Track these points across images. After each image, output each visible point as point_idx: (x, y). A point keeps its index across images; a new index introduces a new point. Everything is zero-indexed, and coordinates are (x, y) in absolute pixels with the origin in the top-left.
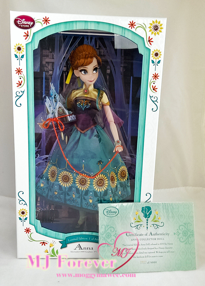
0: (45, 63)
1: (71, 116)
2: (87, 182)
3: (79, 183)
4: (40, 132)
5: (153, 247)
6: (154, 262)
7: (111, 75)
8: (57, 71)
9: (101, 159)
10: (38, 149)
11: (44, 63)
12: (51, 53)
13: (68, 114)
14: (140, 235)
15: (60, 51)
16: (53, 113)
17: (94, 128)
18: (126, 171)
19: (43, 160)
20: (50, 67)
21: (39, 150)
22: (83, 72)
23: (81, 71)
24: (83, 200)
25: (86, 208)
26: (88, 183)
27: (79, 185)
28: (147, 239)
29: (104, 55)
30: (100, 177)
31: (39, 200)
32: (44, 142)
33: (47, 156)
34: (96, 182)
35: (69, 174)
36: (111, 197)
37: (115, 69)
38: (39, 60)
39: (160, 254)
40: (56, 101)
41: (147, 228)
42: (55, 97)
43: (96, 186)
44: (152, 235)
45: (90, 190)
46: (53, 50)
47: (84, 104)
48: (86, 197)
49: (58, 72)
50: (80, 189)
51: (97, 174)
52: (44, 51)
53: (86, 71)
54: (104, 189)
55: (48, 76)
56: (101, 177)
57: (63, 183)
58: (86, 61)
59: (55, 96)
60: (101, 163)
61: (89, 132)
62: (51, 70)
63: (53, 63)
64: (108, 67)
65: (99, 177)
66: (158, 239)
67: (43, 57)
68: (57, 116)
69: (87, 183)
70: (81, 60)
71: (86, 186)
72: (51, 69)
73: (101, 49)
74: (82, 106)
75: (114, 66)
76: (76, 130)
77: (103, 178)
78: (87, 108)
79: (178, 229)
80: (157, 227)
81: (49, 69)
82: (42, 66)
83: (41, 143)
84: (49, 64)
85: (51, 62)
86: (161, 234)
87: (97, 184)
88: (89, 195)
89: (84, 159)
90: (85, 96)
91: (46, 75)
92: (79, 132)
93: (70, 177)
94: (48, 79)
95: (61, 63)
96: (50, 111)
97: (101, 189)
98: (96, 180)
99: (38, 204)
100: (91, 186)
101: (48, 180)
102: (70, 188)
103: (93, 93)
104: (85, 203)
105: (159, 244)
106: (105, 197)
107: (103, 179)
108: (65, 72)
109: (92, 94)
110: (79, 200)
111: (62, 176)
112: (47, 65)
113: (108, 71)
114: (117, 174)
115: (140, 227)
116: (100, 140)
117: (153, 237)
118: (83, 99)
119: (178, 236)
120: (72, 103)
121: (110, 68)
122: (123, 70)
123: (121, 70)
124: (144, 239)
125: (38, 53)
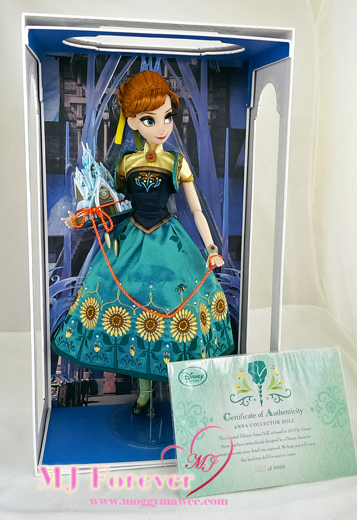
0: (69, 106)
1: (122, 203)
2: (159, 325)
3: (142, 328)
4: (61, 234)
5: (274, 437)
6: (281, 467)
7: (190, 125)
8: (92, 120)
9: (184, 281)
10: (57, 266)
11: (67, 105)
12: (81, 88)
13: (117, 200)
14: (250, 417)
15: (96, 82)
16: (89, 199)
17: (168, 223)
18: (225, 300)
19: (67, 286)
20: (78, 113)
21: (59, 268)
22: (146, 122)
23: (142, 119)
24: (152, 359)
25: (158, 373)
26: (161, 326)
27: (143, 331)
28: (263, 424)
29: (178, 90)
30: (182, 315)
31: (59, 363)
32: (68, 254)
33: (74, 279)
34: (175, 325)
35: (123, 312)
36: (203, 351)
37: (197, 115)
38: (58, 101)
39: (290, 451)
40: (94, 176)
41: (261, 401)
42: (93, 168)
43: (175, 331)
44: (271, 415)
45: (165, 340)
46: (84, 82)
47: (150, 180)
48: (157, 354)
49: (93, 122)
50: (145, 339)
51: (176, 310)
52: (66, 83)
53: (151, 121)
54: (191, 338)
55: (75, 128)
56: (184, 314)
57: (112, 329)
58: (153, 101)
59: (93, 165)
60: (183, 289)
61: (159, 232)
62: (79, 119)
63: (84, 105)
64: (186, 111)
65: (180, 315)
66: (283, 422)
67: (65, 95)
68: (98, 204)
69: (159, 328)
70: (144, 100)
71: (158, 333)
72: (81, 116)
73: (172, 78)
74: (146, 183)
75: (195, 110)
76: (135, 227)
77: (188, 316)
78: (155, 187)
79: (317, 401)
80: (280, 399)
81: (77, 116)
82: (63, 111)
83: (63, 255)
84: (77, 106)
85: (80, 104)
86: (288, 412)
87: (178, 329)
88: (163, 349)
89: (152, 282)
90: (150, 165)
91: (72, 128)
92: (140, 233)
93: (125, 317)
94: (75, 136)
95: (100, 106)
96: (85, 194)
97: (185, 337)
98: (176, 322)
99: (58, 372)
100: (167, 333)
101: (80, 325)
102: (125, 339)
103: (163, 159)
104: (156, 365)
105: (286, 431)
106: (194, 352)
107: (189, 318)
108: (107, 121)
109: (162, 161)
110: (143, 360)
111: (109, 316)
112: (72, 109)
113: (186, 119)
114: (209, 307)
115: (248, 400)
116: (180, 246)
117: (274, 418)
118: (147, 172)
119: (319, 412)
120: (122, 178)
121: (188, 113)
122: (211, 117)
123: (209, 117)
124: (257, 424)
125: (55, 88)
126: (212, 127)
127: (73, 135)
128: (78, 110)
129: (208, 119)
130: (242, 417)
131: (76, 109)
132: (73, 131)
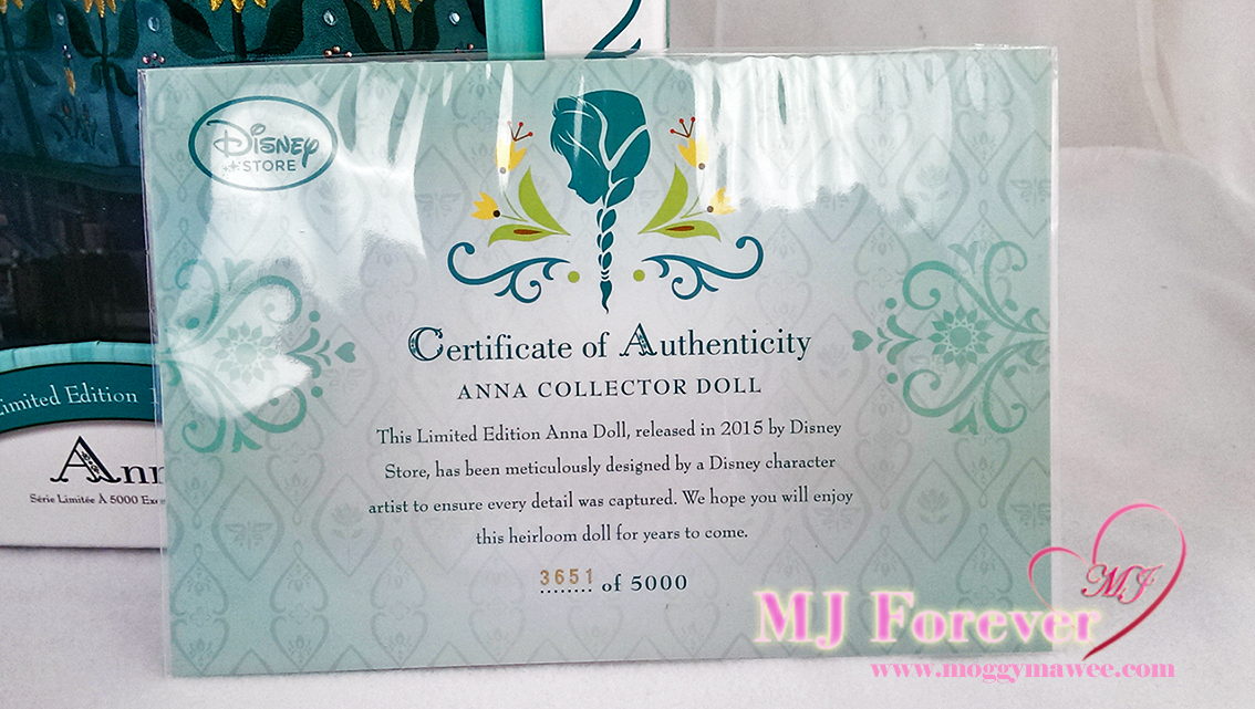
5: (653, 450)
6: (666, 583)
14: (541, 352)
28: (601, 389)
39: (721, 517)
44: (647, 350)
66: (705, 386)
79: (891, 303)
86: (737, 346)
105: (712, 431)
117: (661, 368)
119: (891, 358)
124: (573, 389)
130: (501, 349)
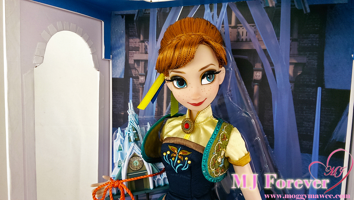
0: (133, 63)
1: (157, 177)
7: (264, 82)
8: (153, 76)
11: (131, 62)
12: (143, 44)
20: (141, 70)
22: (175, 82)
23: (172, 79)
29: (248, 40)
37: (273, 70)
38: (124, 58)
46: (146, 38)
47: (178, 159)
49: (154, 79)
52: (131, 40)
55: (138, 85)
62: (141, 75)
63: (146, 61)
64: (258, 66)
67: (130, 52)
72: (143, 73)
73: (241, 26)
75: (271, 64)
81: (140, 72)
82: (128, 67)
84: (139, 63)
85: (142, 60)
91: (135, 85)
94: (137, 92)
112: (136, 66)
113: (258, 75)
118: (177, 145)
121: (261, 68)
122: (295, 72)
123: (291, 72)
125: (121, 46)
126: (295, 86)
127: (135, 91)
128: (140, 67)
129: (290, 75)
131: (139, 65)
132: (136, 87)
